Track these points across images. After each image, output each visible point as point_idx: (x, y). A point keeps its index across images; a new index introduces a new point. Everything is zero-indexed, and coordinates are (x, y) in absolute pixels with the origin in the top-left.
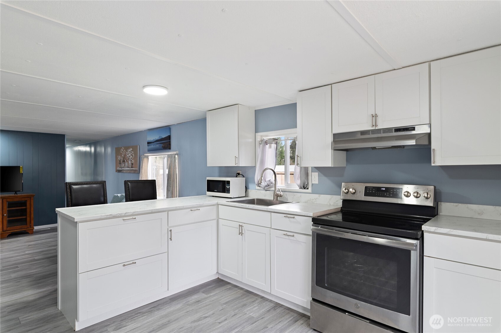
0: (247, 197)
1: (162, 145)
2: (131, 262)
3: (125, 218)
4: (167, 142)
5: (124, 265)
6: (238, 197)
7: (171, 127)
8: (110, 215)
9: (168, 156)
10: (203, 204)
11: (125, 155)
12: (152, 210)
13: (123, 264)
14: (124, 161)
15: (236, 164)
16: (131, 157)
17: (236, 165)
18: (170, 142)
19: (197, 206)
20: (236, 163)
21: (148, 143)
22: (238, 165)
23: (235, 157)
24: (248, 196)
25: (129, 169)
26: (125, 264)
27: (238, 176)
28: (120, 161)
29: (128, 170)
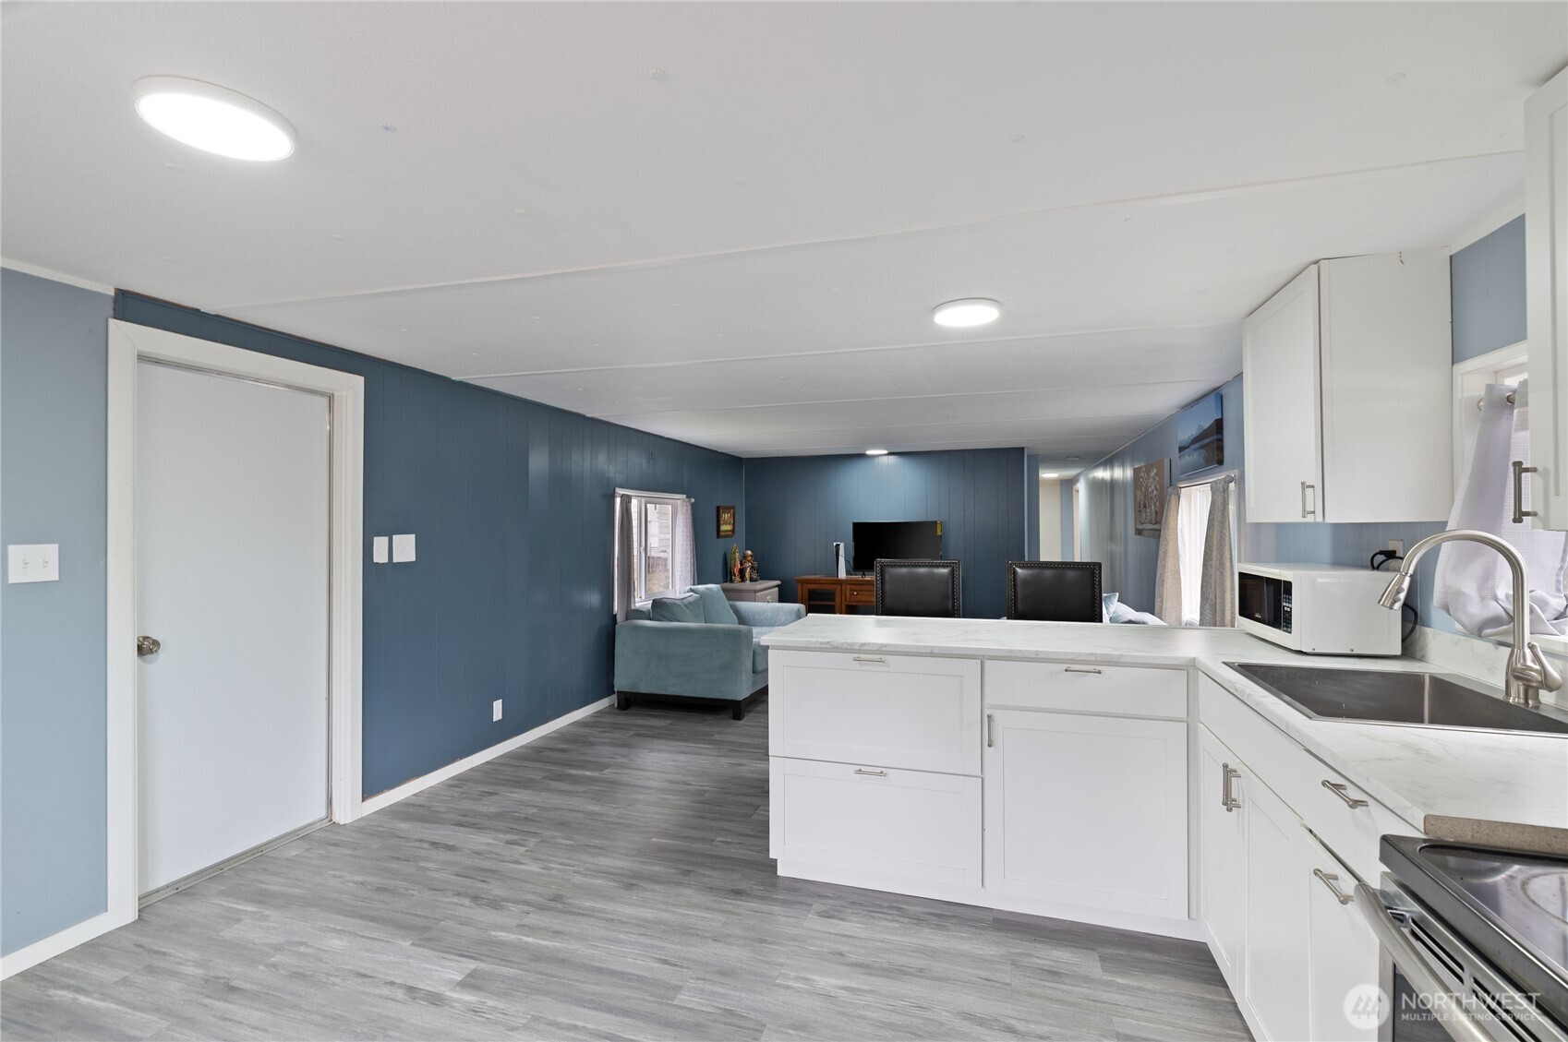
0: (1421, 659)
1: (1203, 452)
2: (879, 770)
3: (863, 656)
4: (1212, 442)
5: (860, 771)
6: (1349, 652)
7: (1224, 392)
8: (828, 643)
9: (1212, 487)
10: (1121, 655)
11: (1147, 489)
12: (933, 647)
13: (858, 768)
14: (1145, 506)
15: (1303, 517)
16: (1155, 492)
17: (1310, 519)
18: (1221, 440)
19: (1093, 658)
20: (1310, 508)
21: (1181, 449)
22: (1319, 519)
23: (1303, 484)
24: (1423, 656)
25: (1151, 526)
26: (863, 768)
27: (1392, 563)
28: (1140, 505)
29: (1151, 530)
